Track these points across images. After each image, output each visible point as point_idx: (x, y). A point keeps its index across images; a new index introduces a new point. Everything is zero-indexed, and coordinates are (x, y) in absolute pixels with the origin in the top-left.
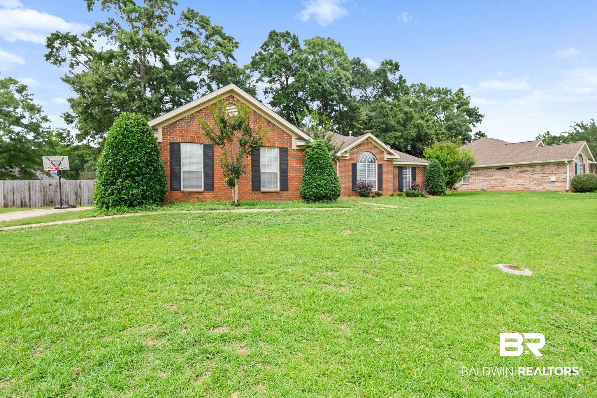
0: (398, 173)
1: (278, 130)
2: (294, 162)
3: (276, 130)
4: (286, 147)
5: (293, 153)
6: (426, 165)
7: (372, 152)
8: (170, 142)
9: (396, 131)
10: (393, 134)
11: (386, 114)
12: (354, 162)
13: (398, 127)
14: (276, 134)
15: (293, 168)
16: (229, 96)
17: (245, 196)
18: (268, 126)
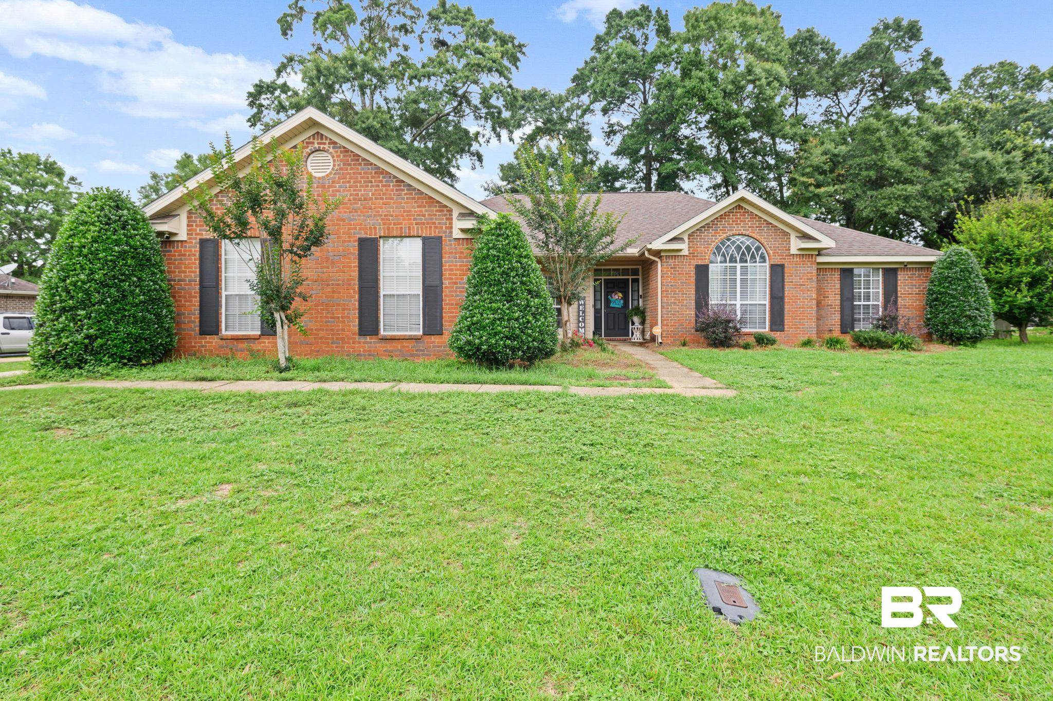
0: (838, 286)
1: (419, 198)
2: (457, 270)
3: (414, 198)
4: (437, 234)
5: (456, 249)
6: (932, 263)
7: (753, 235)
8: (200, 240)
9: (907, 181)
10: (898, 189)
11: (878, 144)
12: (700, 263)
13: (912, 171)
14: (413, 207)
15: (456, 283)
16: (313, 135)
17: (343, 347)
18: (397, 190)
